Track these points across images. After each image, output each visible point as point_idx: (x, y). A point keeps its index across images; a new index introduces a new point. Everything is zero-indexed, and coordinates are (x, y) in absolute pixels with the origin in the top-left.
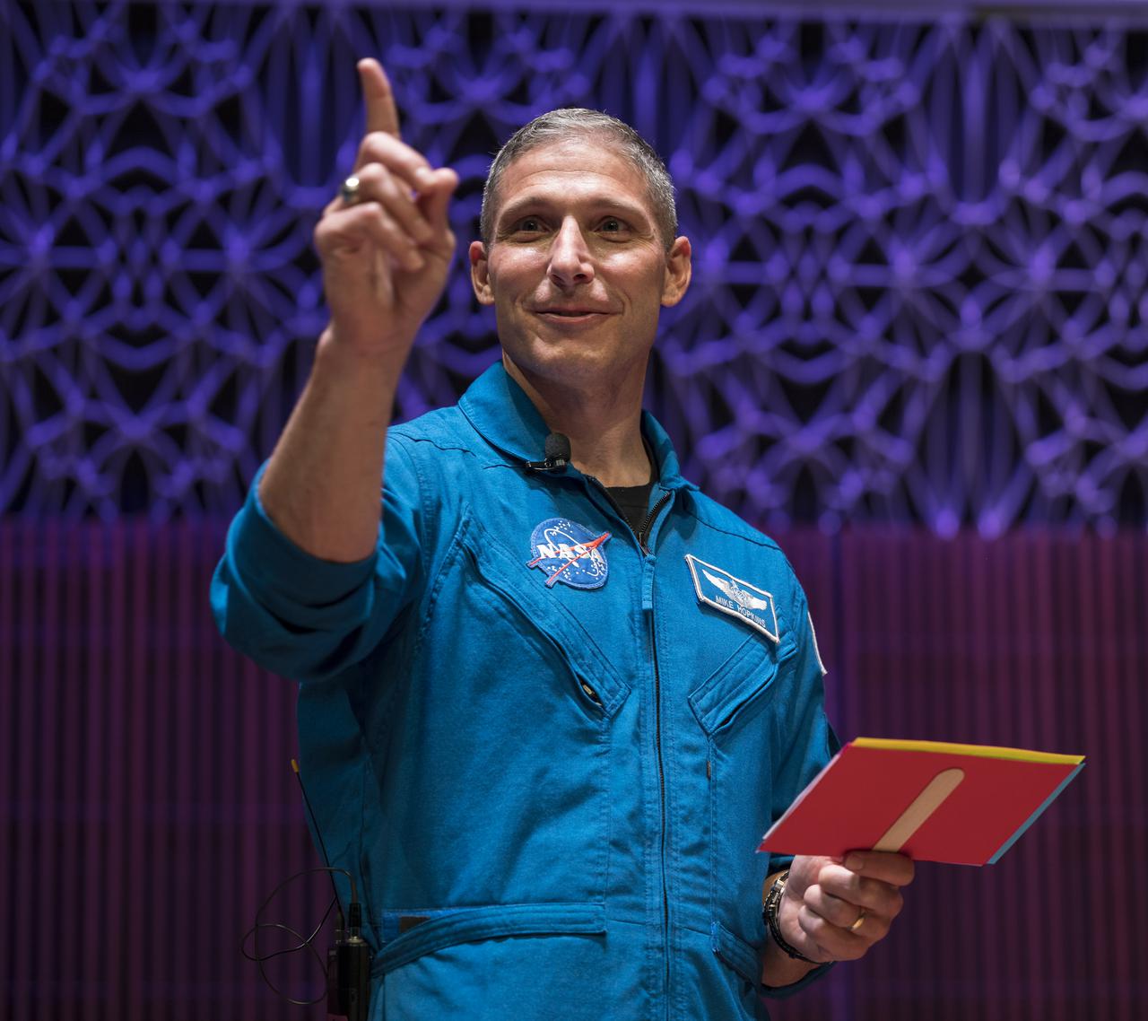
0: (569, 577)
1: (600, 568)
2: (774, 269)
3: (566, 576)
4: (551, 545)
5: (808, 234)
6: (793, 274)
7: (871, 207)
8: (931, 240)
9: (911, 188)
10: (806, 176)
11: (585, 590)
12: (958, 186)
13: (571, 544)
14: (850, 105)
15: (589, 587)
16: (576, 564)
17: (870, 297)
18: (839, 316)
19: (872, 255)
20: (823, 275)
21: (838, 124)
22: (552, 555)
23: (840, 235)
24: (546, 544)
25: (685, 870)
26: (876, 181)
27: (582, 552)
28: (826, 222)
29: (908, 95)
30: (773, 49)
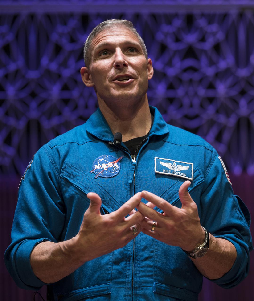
0: (103, 174)
1: (116, 170)
2: (180, 92)
3: (102, 174)
4: (99, 164)
5: (191, 81)
6: (187, 94)
7: (210, 72)
8: (229, 81)
9: (223, 65)
10: (190, 62)
11: (109, 178)
12: (238, 64)
13: (106, 163)
14: (203, 40)
15: (109, 177)
16: (107, 170)
17: (211, 100)
18: (202, 106)
19: (211, 86)
20: (196, 94)
21: (199, 46)
22: (98, 168)
23: (201, 81)
24: (97, 165)
25: (142, 267)
26: (212, 63)
27: (110, 165)
28: (196, 77)
29: (220, 36)
30: (178, 23)
